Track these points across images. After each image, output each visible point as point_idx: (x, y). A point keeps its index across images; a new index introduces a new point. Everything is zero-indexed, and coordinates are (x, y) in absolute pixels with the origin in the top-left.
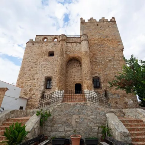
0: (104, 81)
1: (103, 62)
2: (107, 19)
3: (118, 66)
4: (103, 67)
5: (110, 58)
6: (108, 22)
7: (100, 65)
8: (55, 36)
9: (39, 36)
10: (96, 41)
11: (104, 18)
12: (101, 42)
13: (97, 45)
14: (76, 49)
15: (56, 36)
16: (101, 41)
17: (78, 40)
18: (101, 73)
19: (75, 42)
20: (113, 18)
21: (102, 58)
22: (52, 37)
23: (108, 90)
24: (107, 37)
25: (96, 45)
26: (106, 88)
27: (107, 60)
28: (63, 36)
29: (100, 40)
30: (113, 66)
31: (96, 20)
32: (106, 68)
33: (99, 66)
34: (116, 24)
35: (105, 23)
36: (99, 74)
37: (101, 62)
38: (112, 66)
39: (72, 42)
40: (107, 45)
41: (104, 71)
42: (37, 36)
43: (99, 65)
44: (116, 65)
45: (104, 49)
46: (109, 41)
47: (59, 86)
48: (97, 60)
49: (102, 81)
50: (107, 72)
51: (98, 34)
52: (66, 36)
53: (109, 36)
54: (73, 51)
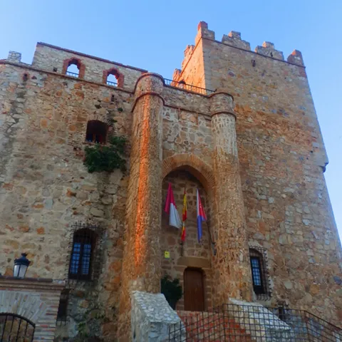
0: (274, 269)
1: (271, 200)
2: (282, 53)
3: (313, 222)
4: (271, 217)
5: (292, 190)
6: (284, 61)
7: (264, 209)
8: (112, 66)
9: (49, 49)
10: (250, 120)
11: (272, 44)
12: (264, 126)
13: (254, 133)
14: (197, 138)
15: (115, 67)
16: (264, 123)
17: (202, 106)
18: (267, 237)
19: (193, 112)
20: (298, 53)
21: (268, 186)
22: (102, 64)
23: (287, 302)
24: (281, 112)
25: (251, 135)
26: (282, 297)
27: (284, 196)
28: (157, 79)
29: (261, 118)
30: (302, 219)
31: (248, 44)
32: (282, 225)
33: (259, 212)
34: (306, 77)
35: (275, 62)
36: (260, 241)
37: (267, 200)
38: (299, 220)
39: (182, 110)
40: (282, 140)
41: (274, 233)
42: (40, 44)
43: (261, 209)
44: (309, 217)
45: (275, 152)
46: (288, 127)
47: (147, 276)
48: (254, 190)
49: (269, 267)
50: (285, 237)
51: (255, 95)
52: (163, 80)
53: (287, 111)
54: (187, 143)
